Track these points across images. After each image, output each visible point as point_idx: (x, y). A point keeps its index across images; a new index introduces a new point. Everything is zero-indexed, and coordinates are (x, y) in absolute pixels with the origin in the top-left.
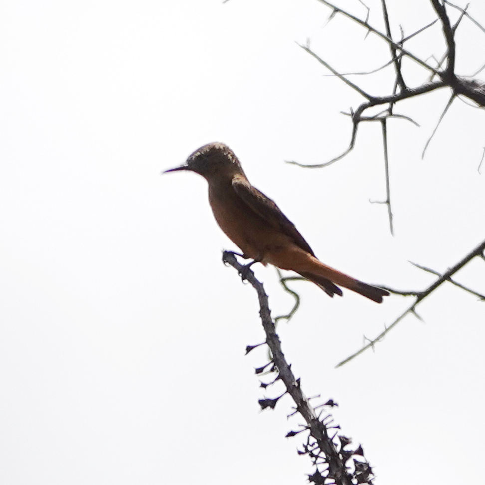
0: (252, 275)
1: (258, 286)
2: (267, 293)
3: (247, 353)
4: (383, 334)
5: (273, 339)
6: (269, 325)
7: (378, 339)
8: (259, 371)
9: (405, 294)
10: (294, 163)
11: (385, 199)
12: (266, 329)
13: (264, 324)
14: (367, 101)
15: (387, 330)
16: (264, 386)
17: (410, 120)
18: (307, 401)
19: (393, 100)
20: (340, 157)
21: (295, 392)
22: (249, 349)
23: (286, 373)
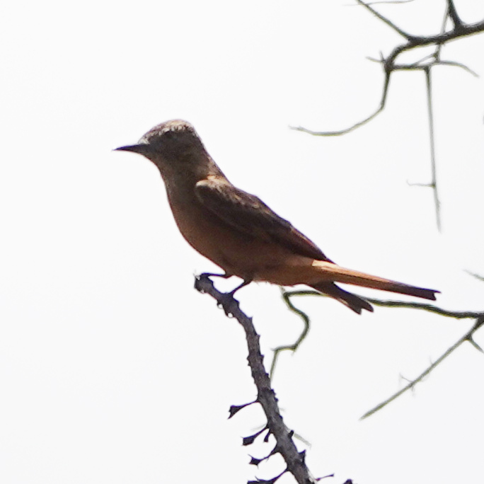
0: (236, 307)
1: (246, 322)
2: (258, 332)
3: (231, 417)
4: (427, 372)
5: (266, 396)
6: (261, 377)
7: (419, 379)
8: (248, 441)
9: (459, 316)
10: (300, 129)
11: (430, 181)
12: (257, 382)
13: (254, 375)
14: (404, 42)
15: (434, 365)
16: (255, 462)
17: (465, 67)
18: (315, 482)
19: (440, 40)
20: (366, 121)
21: (299, 468)
22: (234, 410)
23: (285, 445)
